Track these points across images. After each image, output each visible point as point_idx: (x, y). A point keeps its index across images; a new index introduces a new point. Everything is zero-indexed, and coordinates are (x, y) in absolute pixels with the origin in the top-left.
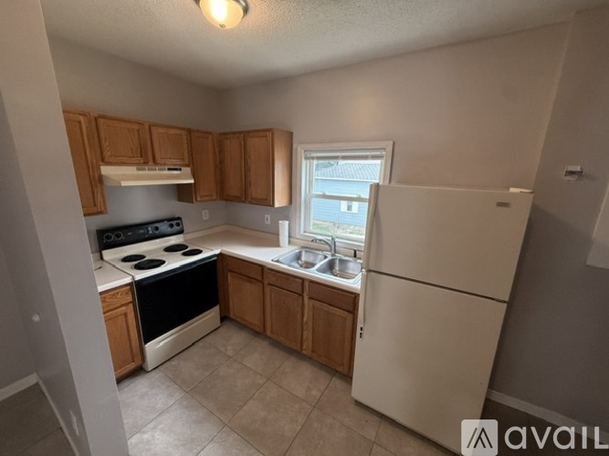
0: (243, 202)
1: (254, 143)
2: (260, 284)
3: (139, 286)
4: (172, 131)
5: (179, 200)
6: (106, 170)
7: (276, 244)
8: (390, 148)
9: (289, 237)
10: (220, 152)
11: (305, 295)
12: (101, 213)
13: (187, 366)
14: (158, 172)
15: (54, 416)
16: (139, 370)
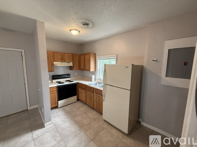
0: (84, 70)
1: (87, 56)
2: (85, 90)
3: (58, 87)
4: (69, 54)
5: (70, 70)
6: (55, 63)
7: (91, 81)
8: (116, 56)
9: (95, 79)
10: (80, 59)
11: (94, 92)
12: (53, 71)
13: (67, 108)
14: (65, 63)
15: (40, 113)
16: (56, 107)
